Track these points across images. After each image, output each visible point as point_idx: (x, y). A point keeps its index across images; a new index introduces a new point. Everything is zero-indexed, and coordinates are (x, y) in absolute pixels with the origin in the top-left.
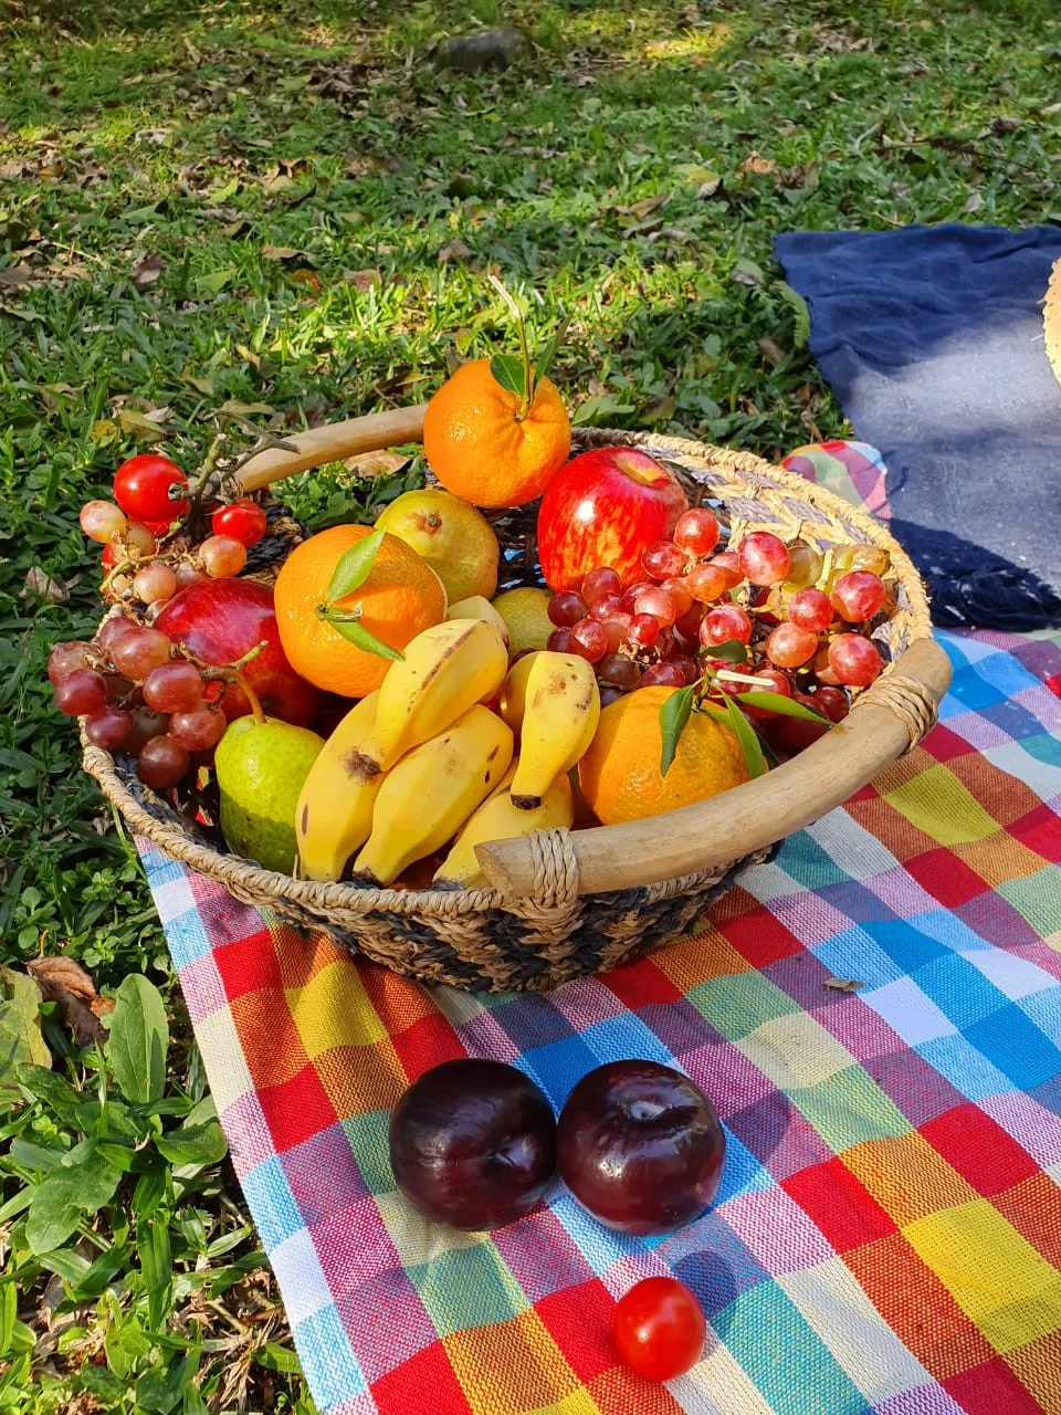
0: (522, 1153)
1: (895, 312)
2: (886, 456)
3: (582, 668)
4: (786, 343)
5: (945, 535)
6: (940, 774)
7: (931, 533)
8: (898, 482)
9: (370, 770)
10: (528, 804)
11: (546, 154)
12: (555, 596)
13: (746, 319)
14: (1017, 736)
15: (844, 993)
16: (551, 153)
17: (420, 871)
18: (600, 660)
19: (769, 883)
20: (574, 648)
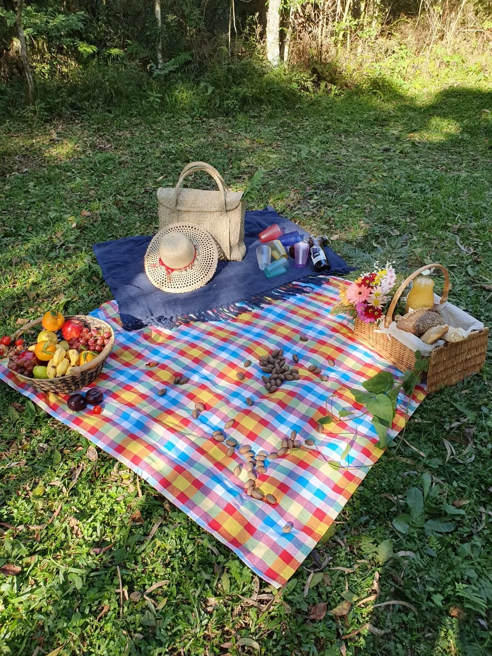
0: (82, 402)
1: (119, 266)
2: (118, 303)
3: (75, 351)
4: (98, 277)
5: (129, 315)
6: (126, 352)
7: (126, 315)
8: (120, 307)
9: (54, 367)
10: (73, 366)
11: (25, 212)
12: (69, 341)
13: (90, 271)
14: (137, 345)
15: (115, 379)
16: (27, 211)
17: (64, 375)
18: (77, 349)
19: (105, 370)
20: (73, 349)
